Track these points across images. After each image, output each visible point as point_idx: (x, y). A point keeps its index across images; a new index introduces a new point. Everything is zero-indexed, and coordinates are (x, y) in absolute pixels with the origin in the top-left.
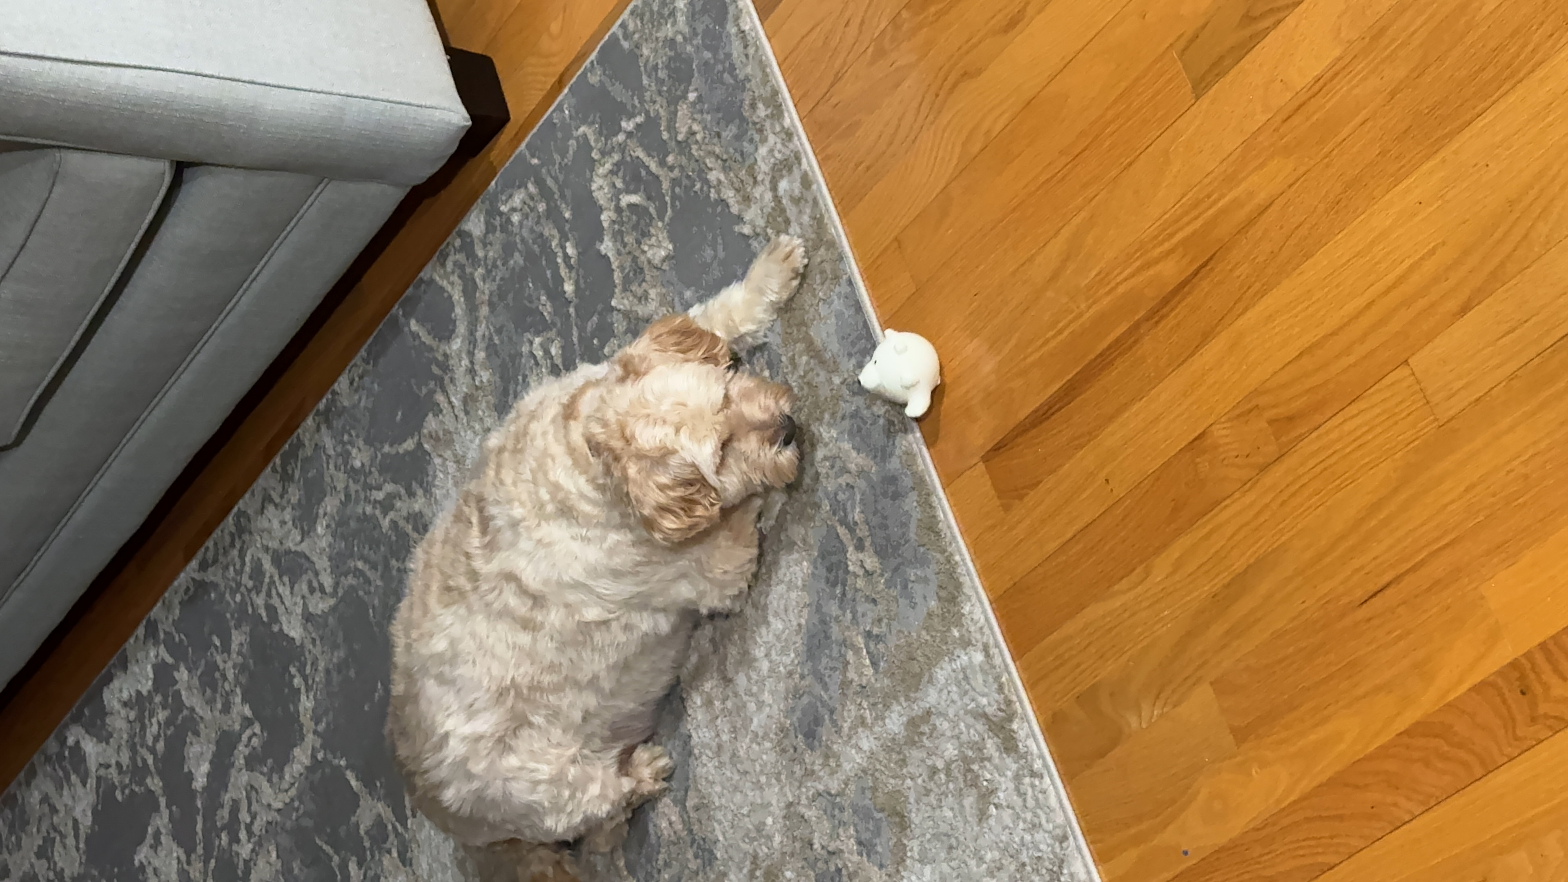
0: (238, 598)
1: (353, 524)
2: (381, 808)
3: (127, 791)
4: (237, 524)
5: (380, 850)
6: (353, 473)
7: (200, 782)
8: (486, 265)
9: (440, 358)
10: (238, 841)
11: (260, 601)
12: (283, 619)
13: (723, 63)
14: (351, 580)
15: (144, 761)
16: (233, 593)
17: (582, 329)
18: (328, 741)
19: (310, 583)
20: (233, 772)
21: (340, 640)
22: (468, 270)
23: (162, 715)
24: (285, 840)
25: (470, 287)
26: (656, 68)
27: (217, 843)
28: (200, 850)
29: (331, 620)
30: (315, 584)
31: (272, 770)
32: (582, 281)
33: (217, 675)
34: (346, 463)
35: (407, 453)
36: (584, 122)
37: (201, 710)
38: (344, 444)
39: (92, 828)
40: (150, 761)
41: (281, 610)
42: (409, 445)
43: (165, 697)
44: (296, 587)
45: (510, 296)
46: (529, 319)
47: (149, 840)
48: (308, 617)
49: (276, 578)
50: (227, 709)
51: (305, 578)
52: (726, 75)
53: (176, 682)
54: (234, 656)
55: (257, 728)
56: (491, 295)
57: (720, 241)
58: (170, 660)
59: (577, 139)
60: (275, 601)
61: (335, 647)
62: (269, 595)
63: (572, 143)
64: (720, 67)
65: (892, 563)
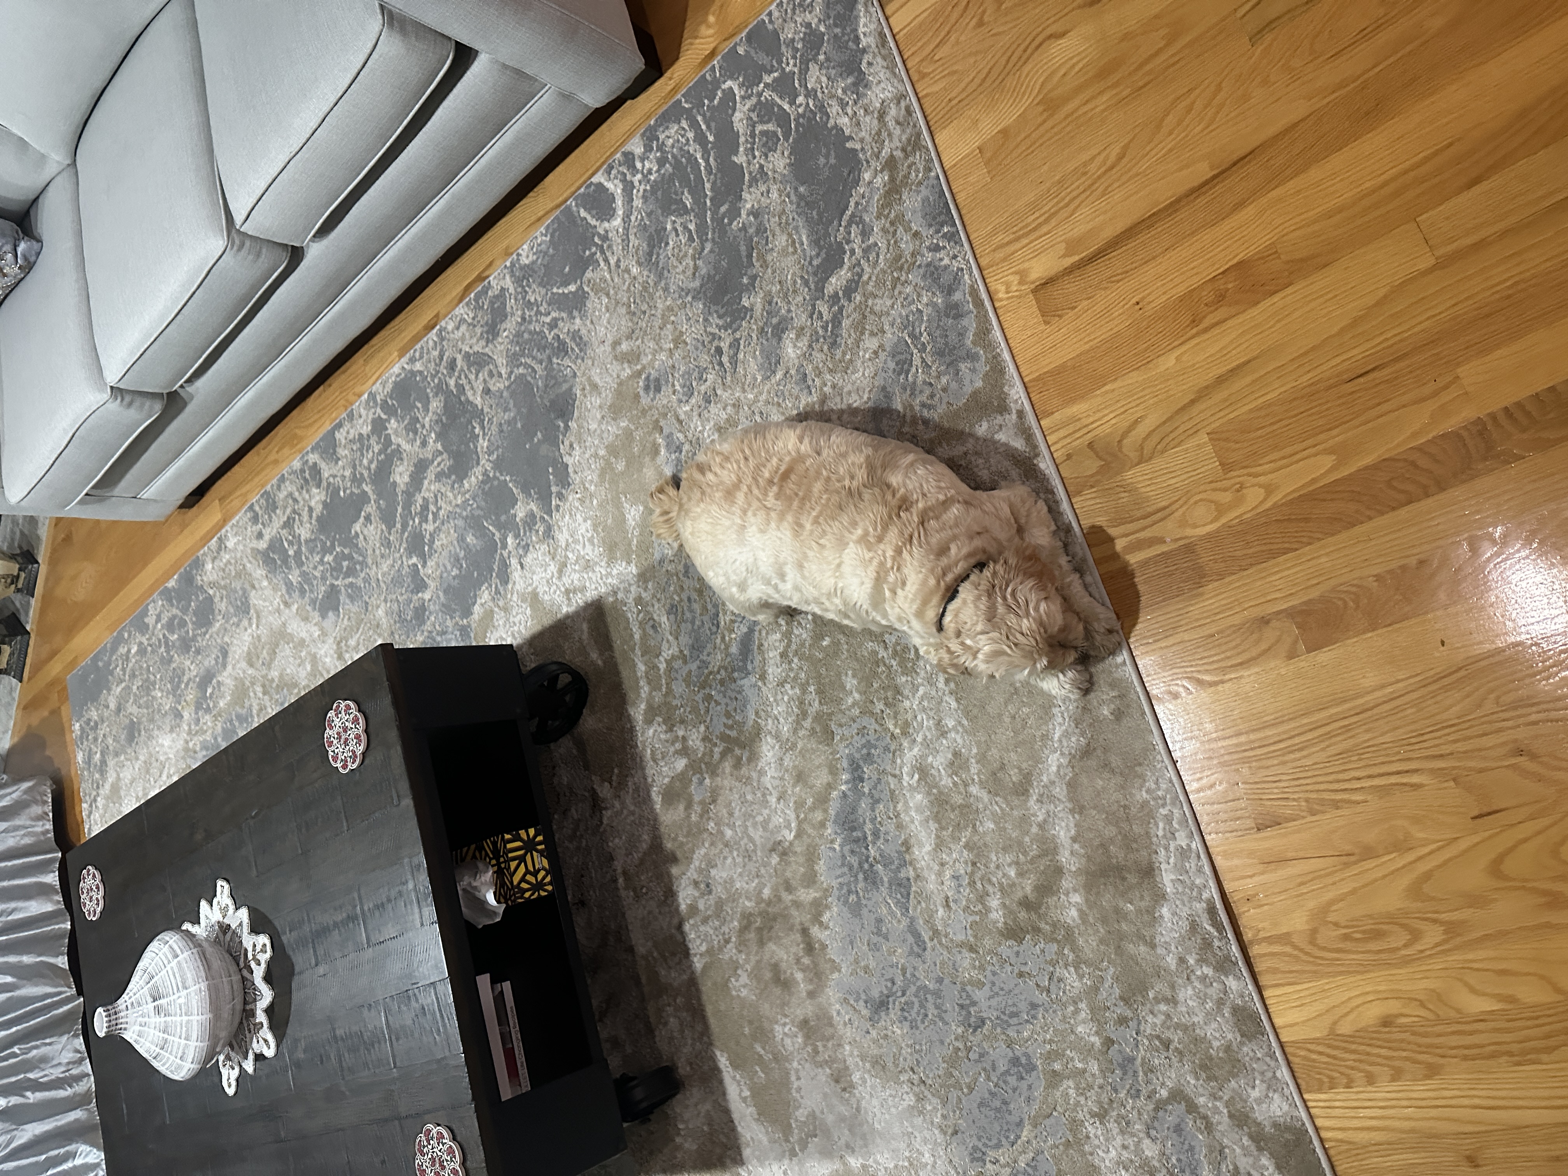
0: (436, 381)
1: (526, 336)
2: (533, 506)
3: (348, 491)
4: (439, 335)
5: (530, 530)
6: (529, 305)
7: (402, 487)
8: (643, 173)
9: (602, 232)
10: (426, 521)
11: (452, 382)
12: (469, 394)
13: (848, 35)
14: (521, 370)
15: (361, 474)
16: (433, 377)
17: (715, 213)
18: (498, 465)
19: (491, 371)
20: (426, 482)
21: (511, 405)
22: (629, 177)
23: (376, 449)
24: (460, 523)
25: (628, 187)
26: (793, 40)
27: (411, 523)
28: (398, 526)
29: (505, 394)
30: (495, 372)
31: (454, 482)
32: (718, 181)
33: (418, 426)
34: (523, 298)
35: (571, 292)
36: (731, 78)
37: (406, 446)
38: (523, 287)
39: (322, 513)
40: (366, 475)
41: (467, 387)
42: (572, 288)
43: (380, 438)
44: (480, 375)
45: (659, 193)
46: (674, 207)
47: (362, 520)
48: (487, 391)
49: (465, 368)
50: (424, 444)
51: (486, 368)
52: (850, 44)
53: (387, 429)
54: (430, 414)
55: (445, 456)
56: (645, 190)
57: (832, 152)
58: (384, 416)
59: (724, 91)
60: (463, 381)
61: (506, 410)
62: (459, 377)
63: (719, 93)
64: (846, 38)
65: (948, 359)
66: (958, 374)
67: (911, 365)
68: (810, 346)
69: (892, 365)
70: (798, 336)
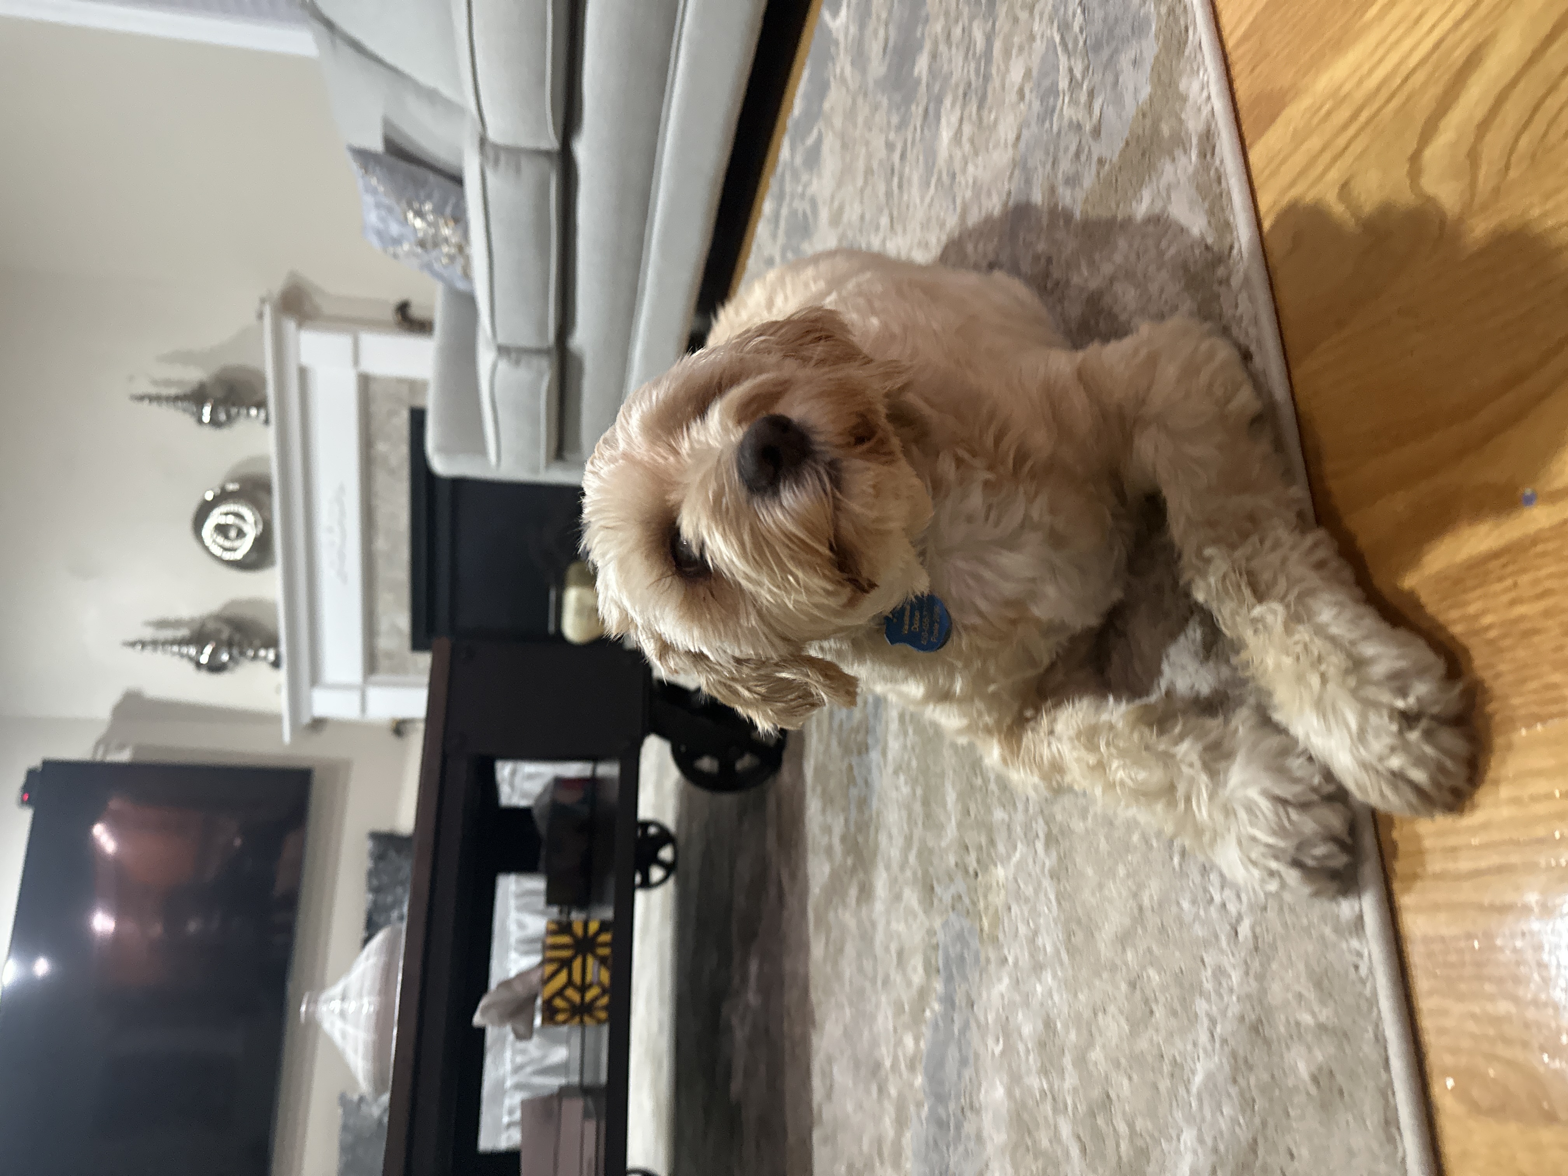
9: (835, 35)
65: (1105, 53)
66: (1116, 82)
67: (1057, 94)
68: (961, 120)
69: (1036, 106)
70: (953, 105)
